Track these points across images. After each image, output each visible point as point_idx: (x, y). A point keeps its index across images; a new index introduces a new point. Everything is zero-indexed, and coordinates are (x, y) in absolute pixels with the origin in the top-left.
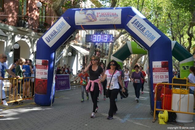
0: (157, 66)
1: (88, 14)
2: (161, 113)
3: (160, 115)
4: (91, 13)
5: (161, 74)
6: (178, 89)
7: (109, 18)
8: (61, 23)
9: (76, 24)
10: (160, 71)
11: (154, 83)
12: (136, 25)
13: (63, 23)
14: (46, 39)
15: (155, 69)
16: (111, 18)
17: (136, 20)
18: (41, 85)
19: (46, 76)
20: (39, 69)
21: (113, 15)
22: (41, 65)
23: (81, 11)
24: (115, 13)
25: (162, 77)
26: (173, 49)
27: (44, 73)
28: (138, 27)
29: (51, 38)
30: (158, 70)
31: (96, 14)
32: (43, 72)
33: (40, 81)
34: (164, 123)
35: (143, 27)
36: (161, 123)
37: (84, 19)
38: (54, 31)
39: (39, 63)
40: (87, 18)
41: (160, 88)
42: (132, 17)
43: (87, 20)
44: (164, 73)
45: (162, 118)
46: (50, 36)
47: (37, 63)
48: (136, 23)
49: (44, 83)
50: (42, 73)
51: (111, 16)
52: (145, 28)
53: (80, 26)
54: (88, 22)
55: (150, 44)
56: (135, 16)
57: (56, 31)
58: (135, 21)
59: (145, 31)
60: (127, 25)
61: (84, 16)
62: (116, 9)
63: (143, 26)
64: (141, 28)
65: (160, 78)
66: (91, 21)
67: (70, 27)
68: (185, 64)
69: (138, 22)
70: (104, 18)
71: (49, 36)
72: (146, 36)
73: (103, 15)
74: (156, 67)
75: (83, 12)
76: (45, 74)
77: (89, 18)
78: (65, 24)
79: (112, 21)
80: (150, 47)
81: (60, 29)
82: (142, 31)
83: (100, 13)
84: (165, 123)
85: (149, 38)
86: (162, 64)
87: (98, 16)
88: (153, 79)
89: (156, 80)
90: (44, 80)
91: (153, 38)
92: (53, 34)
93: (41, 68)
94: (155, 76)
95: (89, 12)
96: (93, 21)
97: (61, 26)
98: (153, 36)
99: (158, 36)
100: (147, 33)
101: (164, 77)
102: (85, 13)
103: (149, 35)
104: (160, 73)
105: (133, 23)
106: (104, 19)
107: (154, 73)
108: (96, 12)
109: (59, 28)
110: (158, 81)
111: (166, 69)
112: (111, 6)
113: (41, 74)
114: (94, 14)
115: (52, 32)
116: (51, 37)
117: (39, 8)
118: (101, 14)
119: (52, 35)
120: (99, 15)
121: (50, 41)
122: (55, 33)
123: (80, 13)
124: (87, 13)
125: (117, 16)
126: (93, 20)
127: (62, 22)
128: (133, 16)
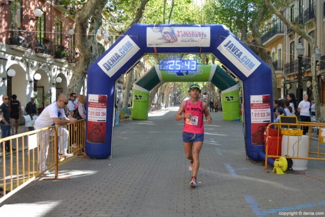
0: (257, 101)
1: (165, 33)
2: (277, 160)
3: (276, 163)
4: (169, 31)
5: (262, 111)
6: (291, 129)
7: (194, 38)
8: (126, 44)
9: (148, 46)
10: (261, 107)
11: (252, 122)
12: (230, 49)
13: (129, 44)
14: (104, 65)
15: (254, 105)
16: (197, 39)
17: (230, 42)
18: (98, 131)
19: (104, 118)
20: (93, 108)
21: (199, 34)
22: (97, 102)
23: (154, 27)
24: (203, 32)
25: (263, 115)
26: (214, 75)
27: (101, 114)
28: (233, 51)
29: (111, 65)
30: (258, 106)
31: (176, 32)
32: (101, 112)
33: (95, 125)
34: (282, 173)
35: (239, 52)
36: (279, 173)
37: (160, 39)
38: (116, 54)
39: (93, 100)
40: (164, 38)
41: (260, 128)
42: (225, 39)
43: (164, 41)
44: (266, 109)
45: (280, 167)
46: (110, 61)
47: (91, 100)
48: (230, 46)
49: (101, 128)
50: (98, 114)
51: (197, 36)
52: (241, 53)
53: (153, 48)
54: (166, 43)
55: (247, 73)
56: (228, 37)
57: (120, 54)
58: (228, 43)
59: (241, 57)
60: (218, 48)
61: (160, 35)
62: (202, 26)
63: (239, 50)
64: (236, 52)
65: (260, 115)
66: (169, 42)
67: (139, 49)
68: (228, 93)
69: (232, 45)
70: (187, 38)
71: (108, 62)
72: (244, 63)
73: (186, 34)
74: (256, 103)
75: (157, 29)
76: (103, 114)
77: (167, 38)
78: (132, 45)
79: (199, 43)
80: (247, 76)
81: (125, 52)
82: (237, 57)
83: (181, 32)
84: (284, 172)
85: (247, 66)
86: (263, 99)
87: (179, 36)
88: (252, 117)
89: (256, 119)
90: (101, 124)
91: (252, 65)
92: (116, 59)
93: (97, 106)
94: (254, 115)
95: (166, 29)
96: (172, 42)
97: (126, 48)
98: (252, 63)
99: (257, 63)
100: (244, 59)
101: (266, 115)
102: (161, 31)
103: (246, 62)
104: (260, 110)
105: (225, 46)
106: (187, 40)
107: (252, 111)
108: (176, 29)
109: (123, 50)
110: (258, 120)
111: (268, 104)
112: (136, 17)
113: (96, 115)
114: (173, 32)
115: (113, 56)
116: (111, 63)
117: (37, 17)
118: (183, 33)
119: (113, 61)
120: (180, 34)
121: (110, 68)
122: (117, 57)
123: (154, 31)
124: (164, 31)
125: (205, 36)
126: (173, 40)
127: (128, 42)
128: (227, 36)
